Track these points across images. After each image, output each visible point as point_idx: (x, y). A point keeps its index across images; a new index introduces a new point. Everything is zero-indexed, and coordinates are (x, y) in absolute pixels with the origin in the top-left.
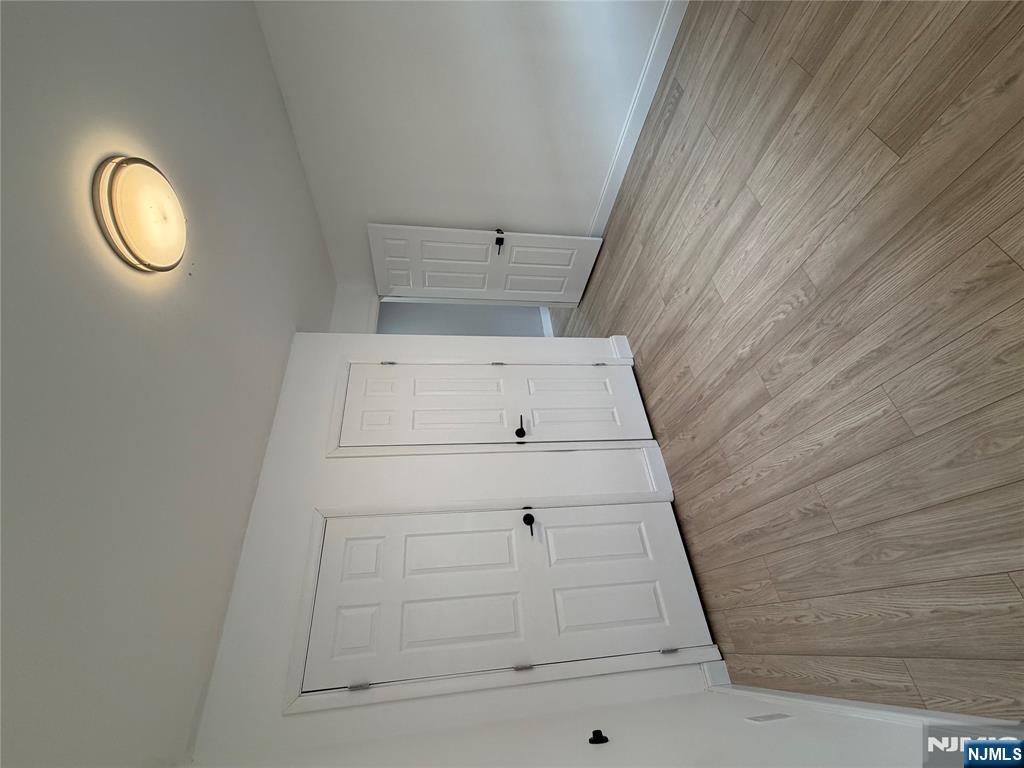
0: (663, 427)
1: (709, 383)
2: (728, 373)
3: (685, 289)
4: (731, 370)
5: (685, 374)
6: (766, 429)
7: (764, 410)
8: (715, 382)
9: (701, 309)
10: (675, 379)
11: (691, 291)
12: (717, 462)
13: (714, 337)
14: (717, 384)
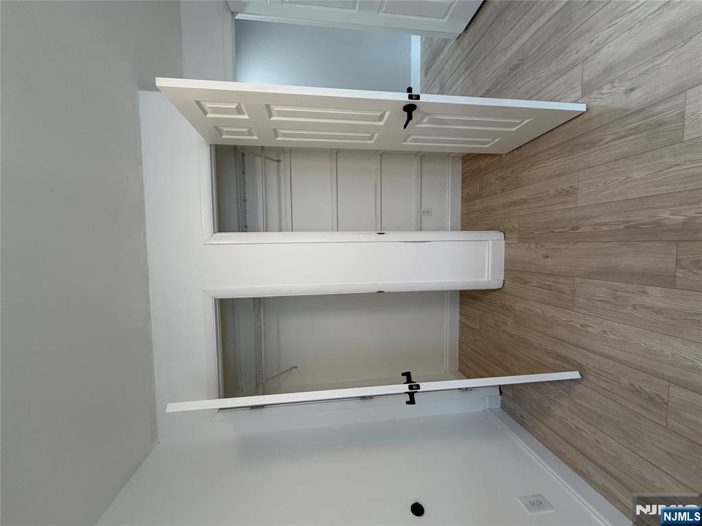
0: (516, 226)
1: (598, 221)
2: (628, 227)
3: (628, 85)
4: (636, 226)
5: (568, 193)
6: (642, 306)
7: (654, 291)
8: (604, 225)
9: (637, 130)
10: (552, 191)
11: (637, 94)
12: (562, 292)
13: (635, 175)
14: (605, 228)
